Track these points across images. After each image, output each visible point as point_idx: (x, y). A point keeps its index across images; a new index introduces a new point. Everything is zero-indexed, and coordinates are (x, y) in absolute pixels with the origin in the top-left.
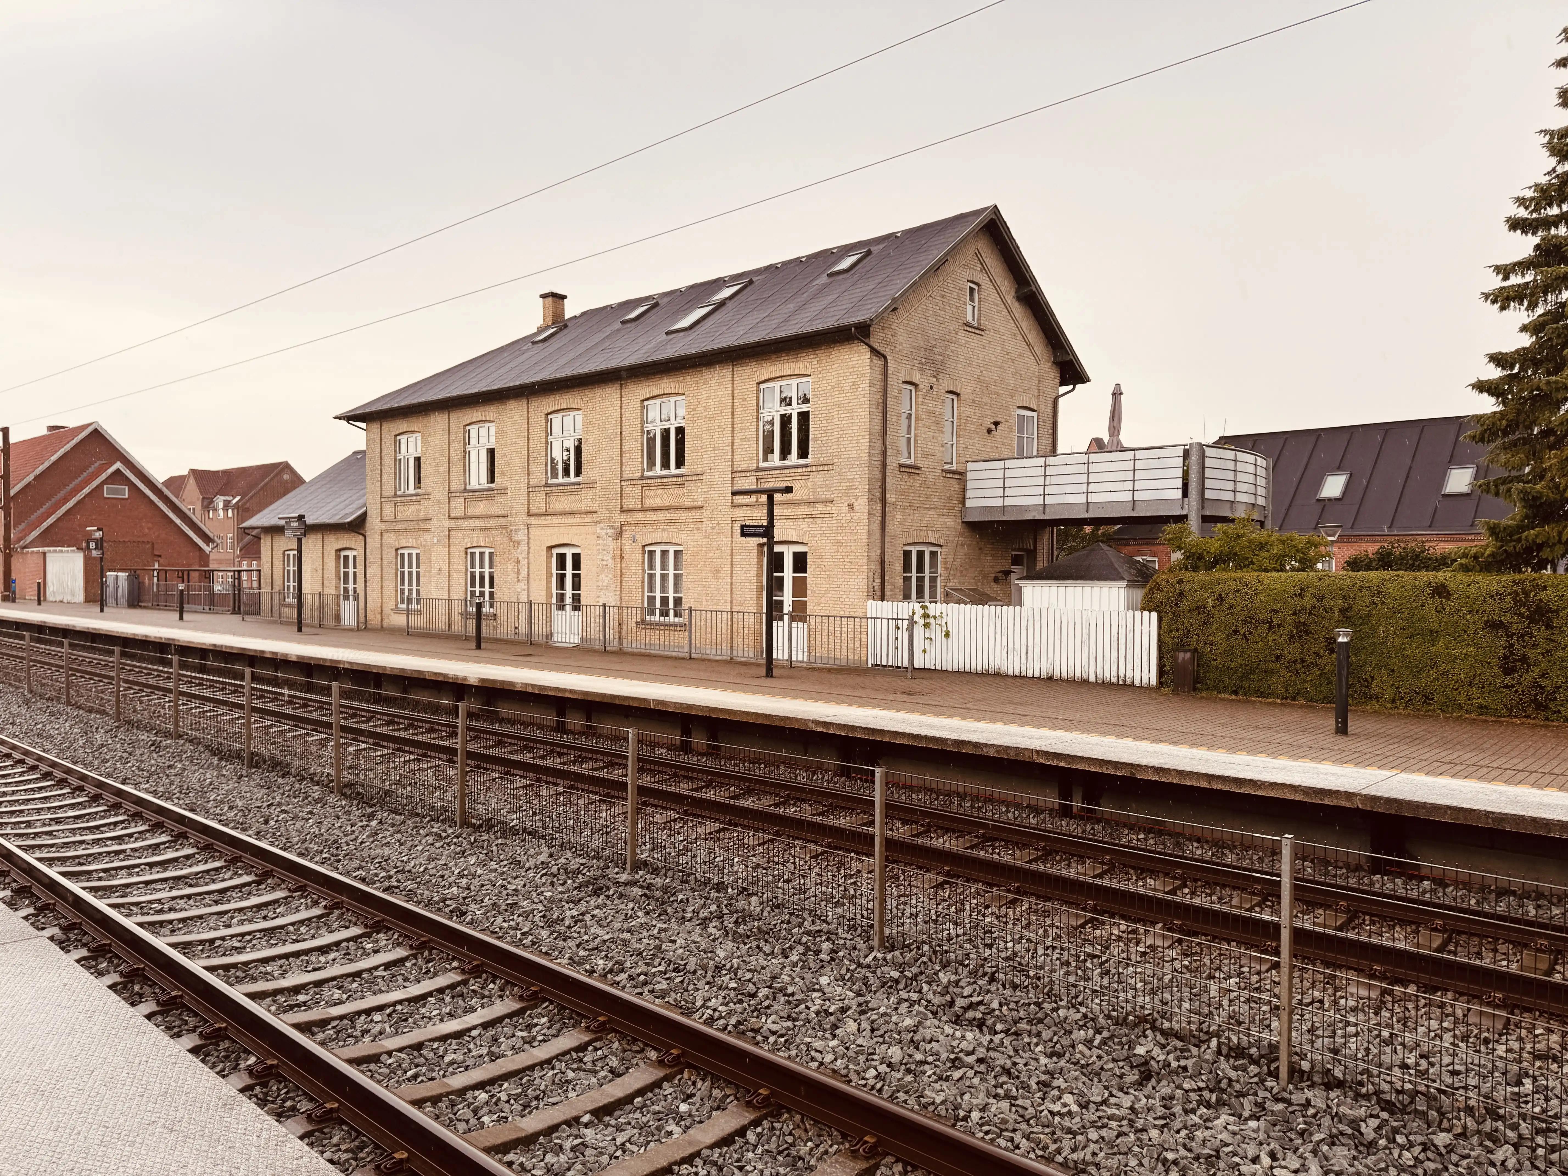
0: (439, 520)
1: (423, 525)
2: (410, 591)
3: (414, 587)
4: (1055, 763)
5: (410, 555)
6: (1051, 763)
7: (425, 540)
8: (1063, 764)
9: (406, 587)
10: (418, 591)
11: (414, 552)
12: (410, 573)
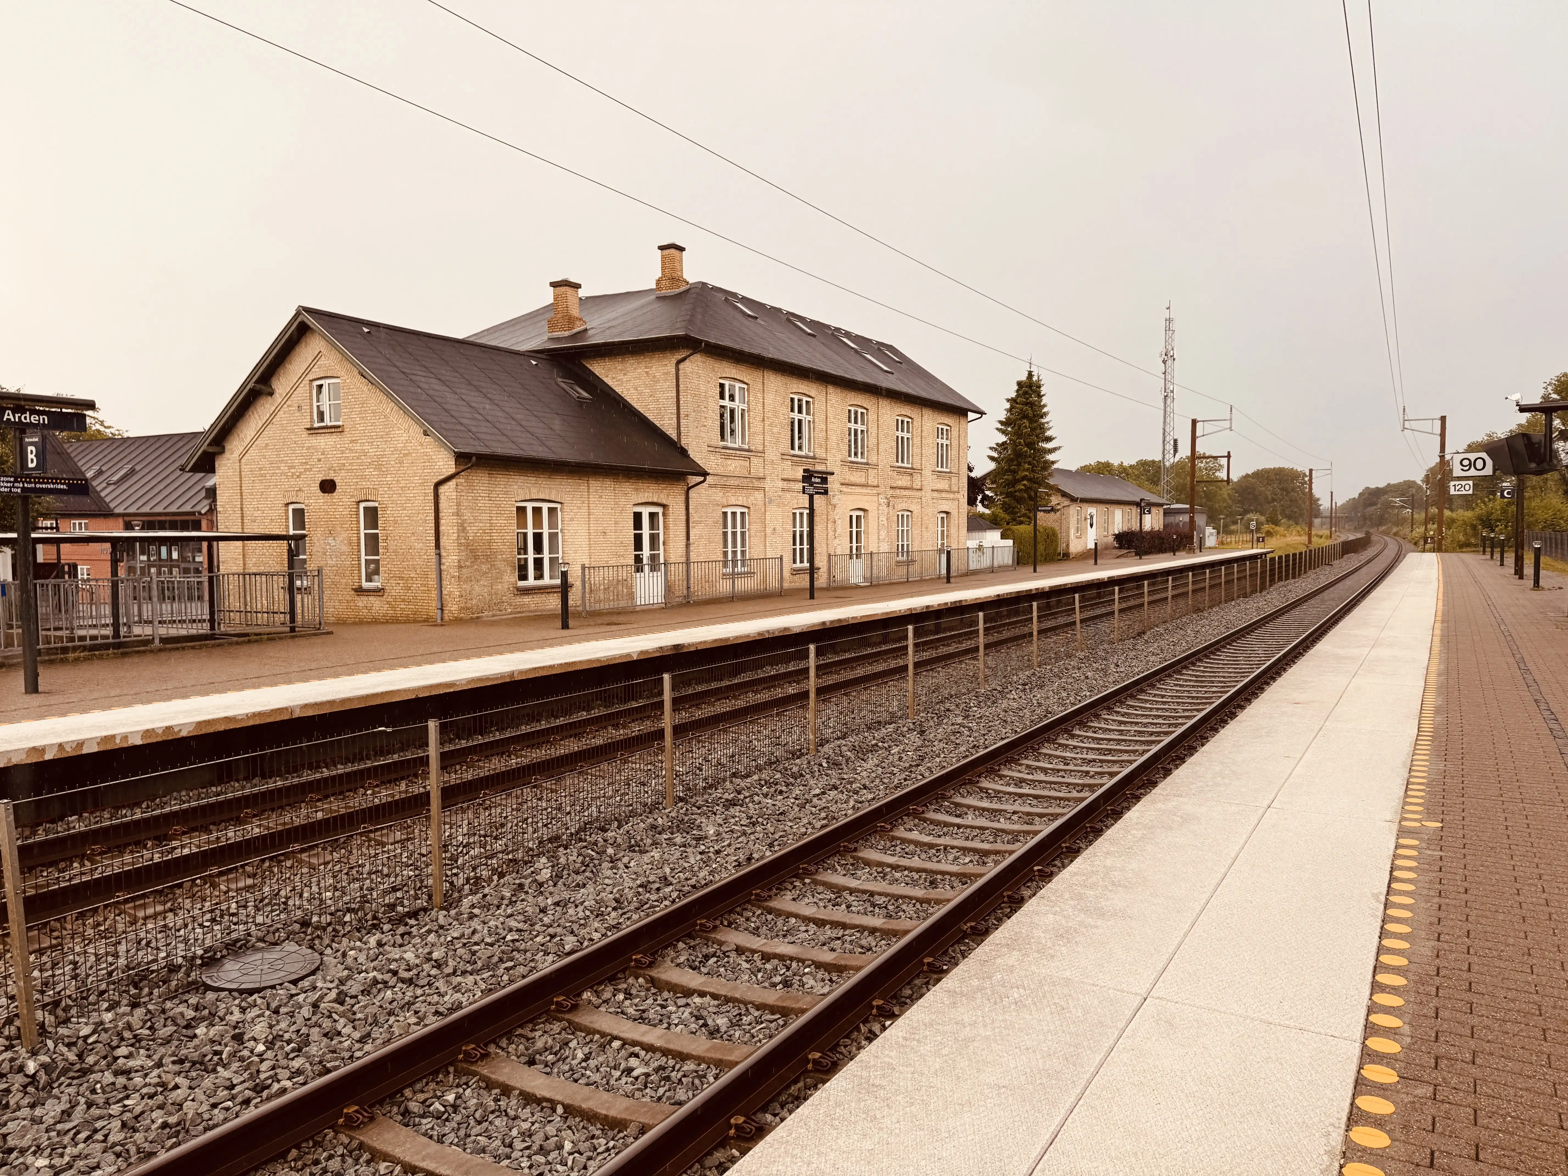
0: (772, 480)
1: (756, 484)
2: (734, 553)
3: (739, 549)
5: (734, 514)
7: (756, 499)
9: (730, 549)
10: (743, 552)
11: (739, 510)
12: (734, 534)
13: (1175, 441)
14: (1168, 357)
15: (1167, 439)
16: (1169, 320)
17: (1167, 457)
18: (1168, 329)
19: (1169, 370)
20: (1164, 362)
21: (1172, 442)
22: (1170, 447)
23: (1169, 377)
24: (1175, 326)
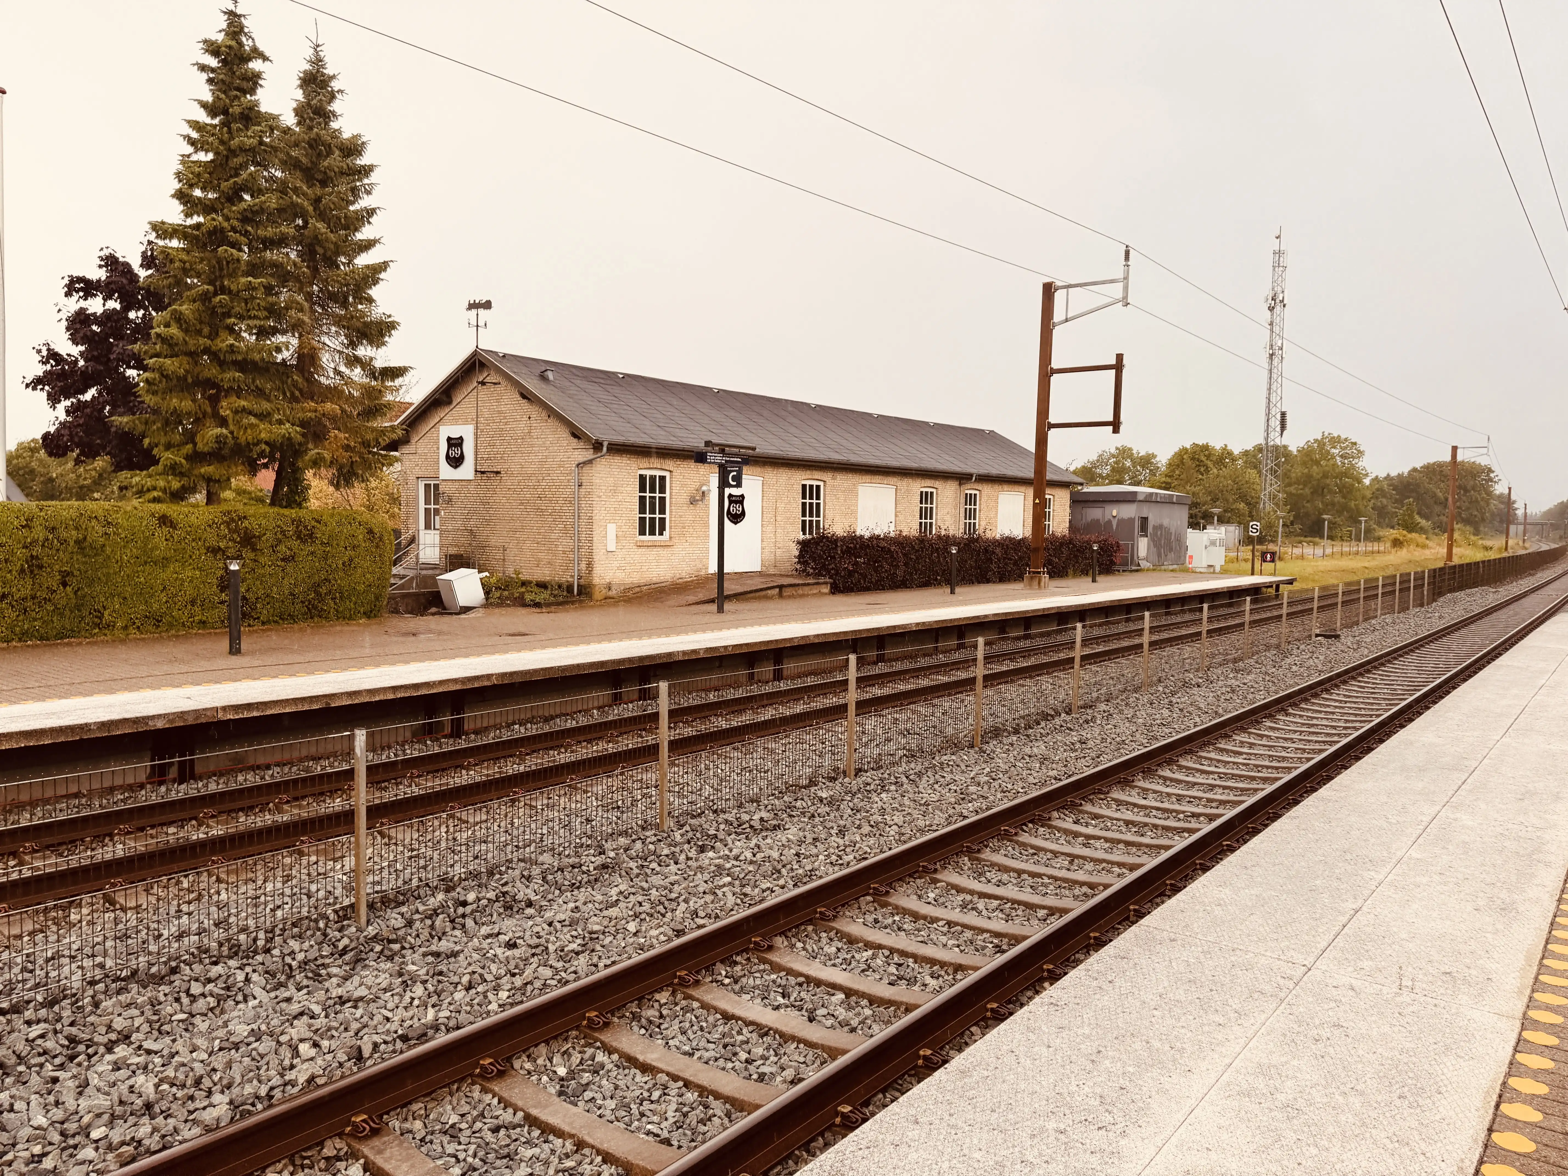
4: (246, 715)
6: (241, 716)
8: (255, 714)
13: (1283, 414)
14: (1275, 303)
15: (1273, 412)
16: (1279, 253)
17: (1272, 436)
18: (1276, 265)
19: (1277, 320)
20: (1271, 309)
21: (1279, 416)
22: (1275, 423)
23: (1276, 329)
24: (1286, 260)
